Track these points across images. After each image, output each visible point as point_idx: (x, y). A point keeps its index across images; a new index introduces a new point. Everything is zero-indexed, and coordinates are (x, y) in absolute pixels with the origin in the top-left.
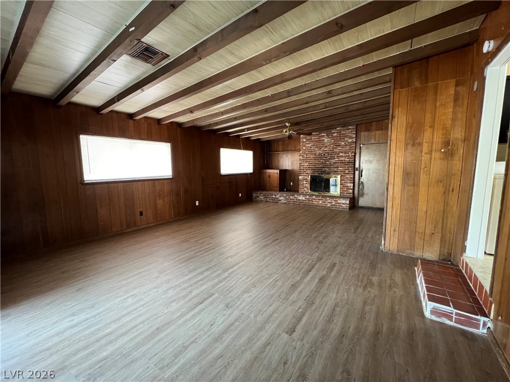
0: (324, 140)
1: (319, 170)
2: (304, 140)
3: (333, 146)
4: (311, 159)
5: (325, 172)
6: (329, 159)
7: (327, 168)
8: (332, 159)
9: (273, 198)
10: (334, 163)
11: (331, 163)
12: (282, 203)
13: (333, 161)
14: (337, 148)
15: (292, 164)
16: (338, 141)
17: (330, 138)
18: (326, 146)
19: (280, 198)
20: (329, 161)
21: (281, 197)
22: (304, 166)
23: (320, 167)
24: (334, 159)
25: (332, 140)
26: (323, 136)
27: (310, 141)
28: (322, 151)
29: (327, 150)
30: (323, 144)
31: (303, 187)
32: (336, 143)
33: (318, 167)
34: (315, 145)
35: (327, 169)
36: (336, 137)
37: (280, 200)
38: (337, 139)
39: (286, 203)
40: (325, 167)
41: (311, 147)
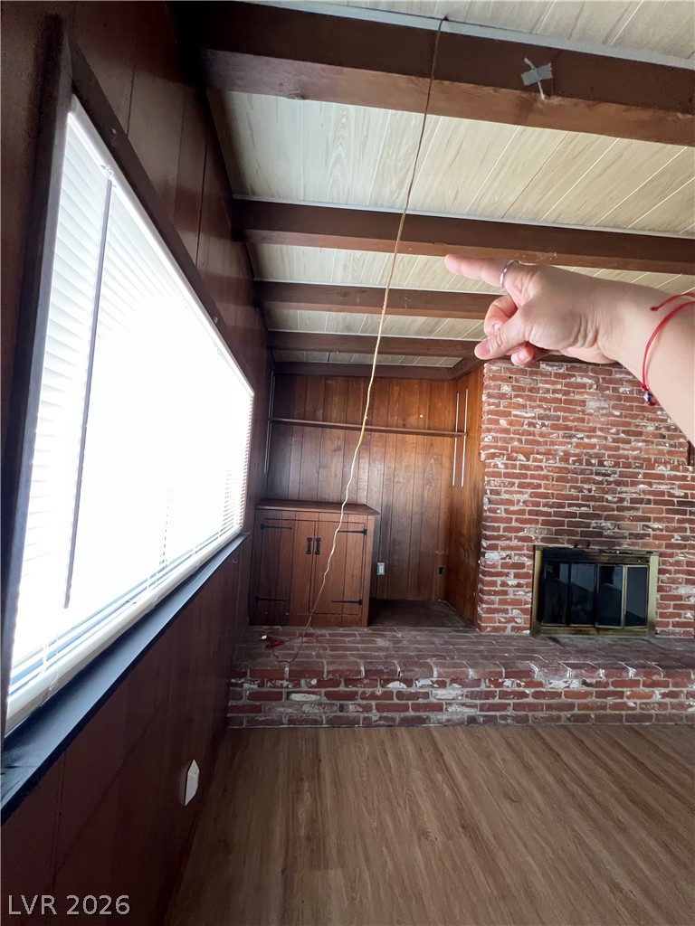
0: (583, 403)
1: (578, 525)
2: (506, 388)
3: (618, 433)
4: (546, 477)
5: (600, 534)
6: (618, 483)
7: (607, 518)
8: (625, 484)
9: (388, 695)
10: (633, 501)
11: (622, 500)
12: (449, 724)
13: (629, 493)
14: (629, 442)
15: (390, 481)
16: (636, 417)
17: (608, 398)
18: (594, 430)
19: (441, 694)
20: (614, 492)
21: (442, 685)
22: (510, 502)
23: (582, 515)
24: (634, 484)
25: (614, 407)
26: (583, 386)
27: (530, 399)
28: (578, 446)
29: (593, 446)
30: (582, 420)
31: (503, 602)
32: (628, 424)
33: (573, 515)
34: (548, 418)
35: (608, 524)
36: (627, 399)
37: (438, 707)
38: (631, 408)
39: (472, 720)
40: (598, 517)
41: (530, 424)
